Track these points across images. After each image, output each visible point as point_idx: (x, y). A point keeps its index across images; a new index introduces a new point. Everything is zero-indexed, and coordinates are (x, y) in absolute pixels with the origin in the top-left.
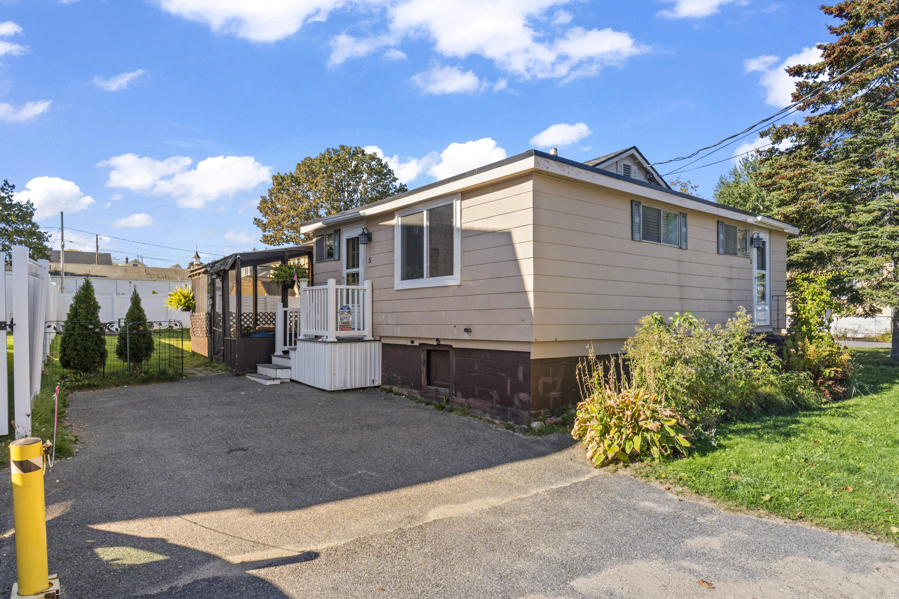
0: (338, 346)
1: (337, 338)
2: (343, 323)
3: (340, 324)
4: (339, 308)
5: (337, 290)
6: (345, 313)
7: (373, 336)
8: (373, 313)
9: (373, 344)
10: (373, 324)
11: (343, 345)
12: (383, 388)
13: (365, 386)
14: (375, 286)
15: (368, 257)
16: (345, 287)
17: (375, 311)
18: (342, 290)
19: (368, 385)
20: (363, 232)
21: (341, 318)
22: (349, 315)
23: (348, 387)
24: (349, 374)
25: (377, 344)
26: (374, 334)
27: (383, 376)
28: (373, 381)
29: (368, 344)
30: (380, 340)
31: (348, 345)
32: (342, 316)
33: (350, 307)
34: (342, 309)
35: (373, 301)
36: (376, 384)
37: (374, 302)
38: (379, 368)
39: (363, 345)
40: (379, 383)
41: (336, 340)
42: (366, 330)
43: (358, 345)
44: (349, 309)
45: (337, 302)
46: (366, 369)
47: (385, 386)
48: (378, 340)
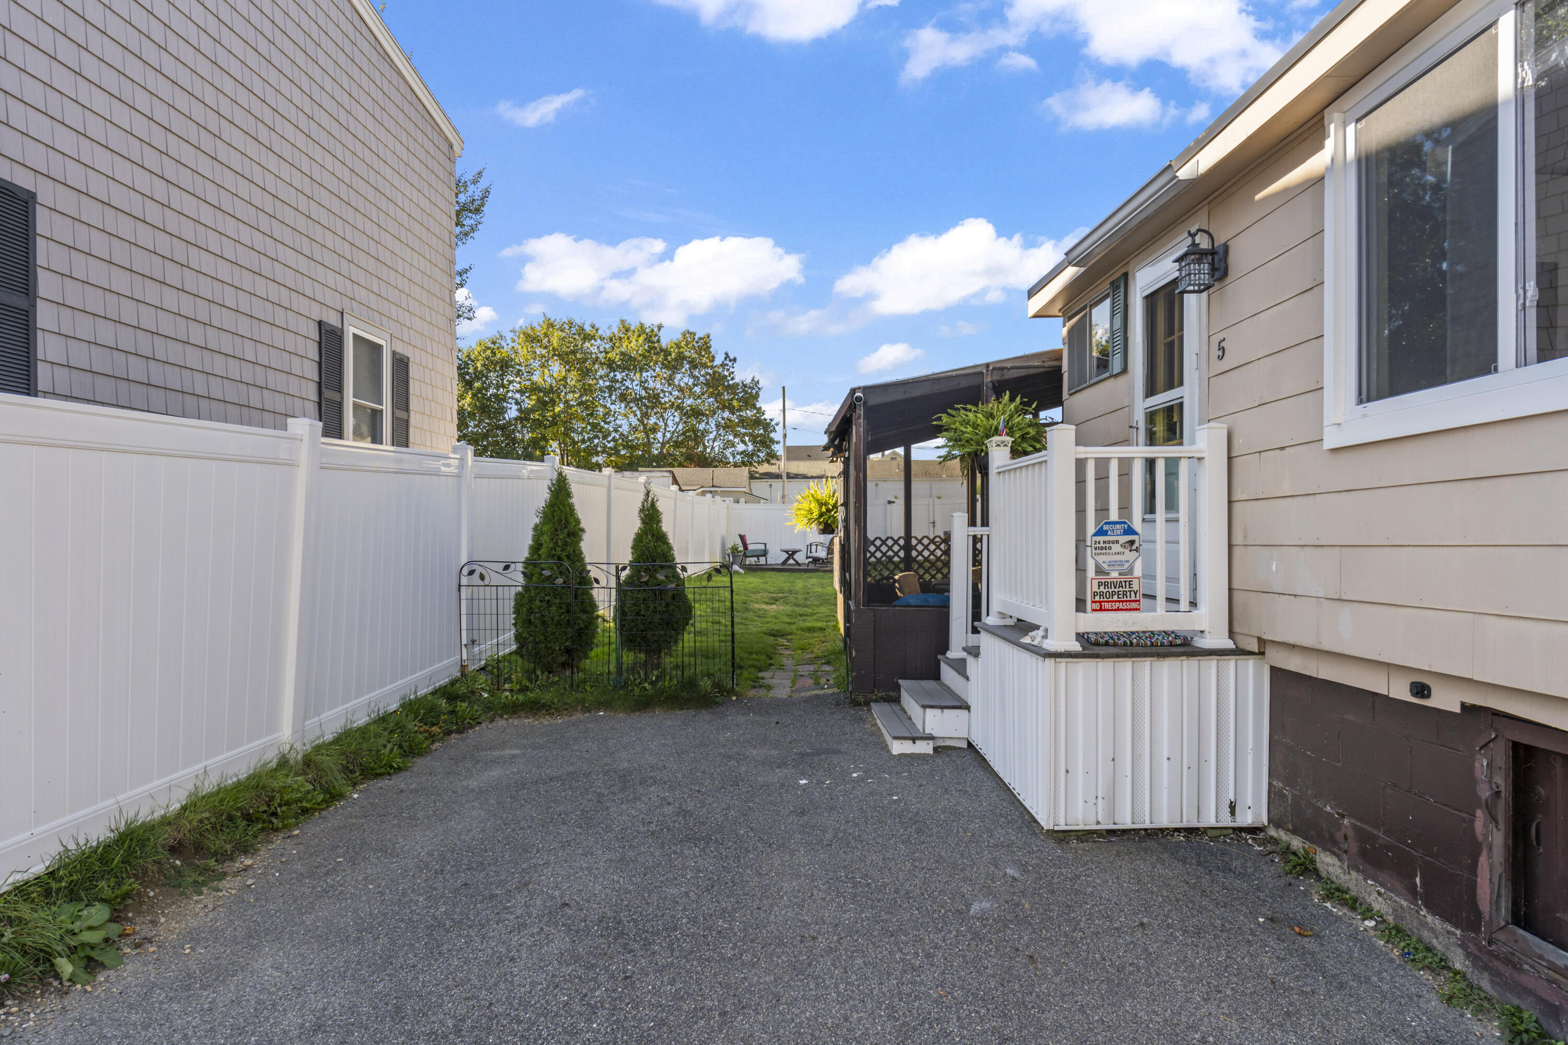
0: (1083, 668)
1: (1080, 637)
2: (1106, 585)
3: (1092, 586)
4: (1091, 529)
5: (1080, 464)
6: (1116, 548)
7: (1231, 634)
8: (1230, 546)
9: (1230, 663)
10: (1231, 590)
11: (1104, 667)
12: (1275, 841)
13: (1194, 824)
14: (1238, 442)
15: (1215, 340)
16: (1139, 451)
17: (1238, 539)
18: (1125, 465)
19: (1210, 819)
20: (1194, 244)
21: (1099, 571)
22: (1129, 555)
23: (1125, 821)
24: (1129, 772)
25: (1250, 664)
26: (1237, 629)
27: (1274, 795)
28: (1232, 808)
29: (1212, 664)
30: (1262, 653)
31: (1126, 667)
32: (1100, 559)
33: (1137, 525)
34: (1100, 532)
35: (1230, 502)
36: (1246, 819)
37: (1237, 507)
38: (1257, 758)
39: (1189, 665)
40: (1257, 815)
41: (1076, 647)
42: (1203, 608)
43: (1167, 668)
44: (1130, 531)
45: (1081, 511)
46: (1200, 761)
47: (1283, 835)
48: (1251, 653)
